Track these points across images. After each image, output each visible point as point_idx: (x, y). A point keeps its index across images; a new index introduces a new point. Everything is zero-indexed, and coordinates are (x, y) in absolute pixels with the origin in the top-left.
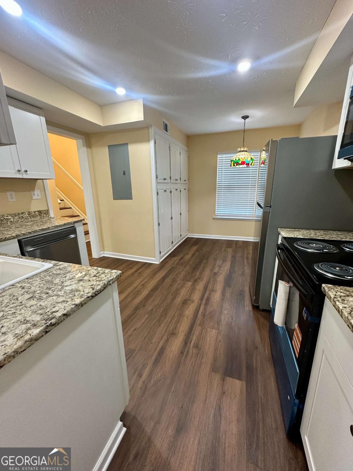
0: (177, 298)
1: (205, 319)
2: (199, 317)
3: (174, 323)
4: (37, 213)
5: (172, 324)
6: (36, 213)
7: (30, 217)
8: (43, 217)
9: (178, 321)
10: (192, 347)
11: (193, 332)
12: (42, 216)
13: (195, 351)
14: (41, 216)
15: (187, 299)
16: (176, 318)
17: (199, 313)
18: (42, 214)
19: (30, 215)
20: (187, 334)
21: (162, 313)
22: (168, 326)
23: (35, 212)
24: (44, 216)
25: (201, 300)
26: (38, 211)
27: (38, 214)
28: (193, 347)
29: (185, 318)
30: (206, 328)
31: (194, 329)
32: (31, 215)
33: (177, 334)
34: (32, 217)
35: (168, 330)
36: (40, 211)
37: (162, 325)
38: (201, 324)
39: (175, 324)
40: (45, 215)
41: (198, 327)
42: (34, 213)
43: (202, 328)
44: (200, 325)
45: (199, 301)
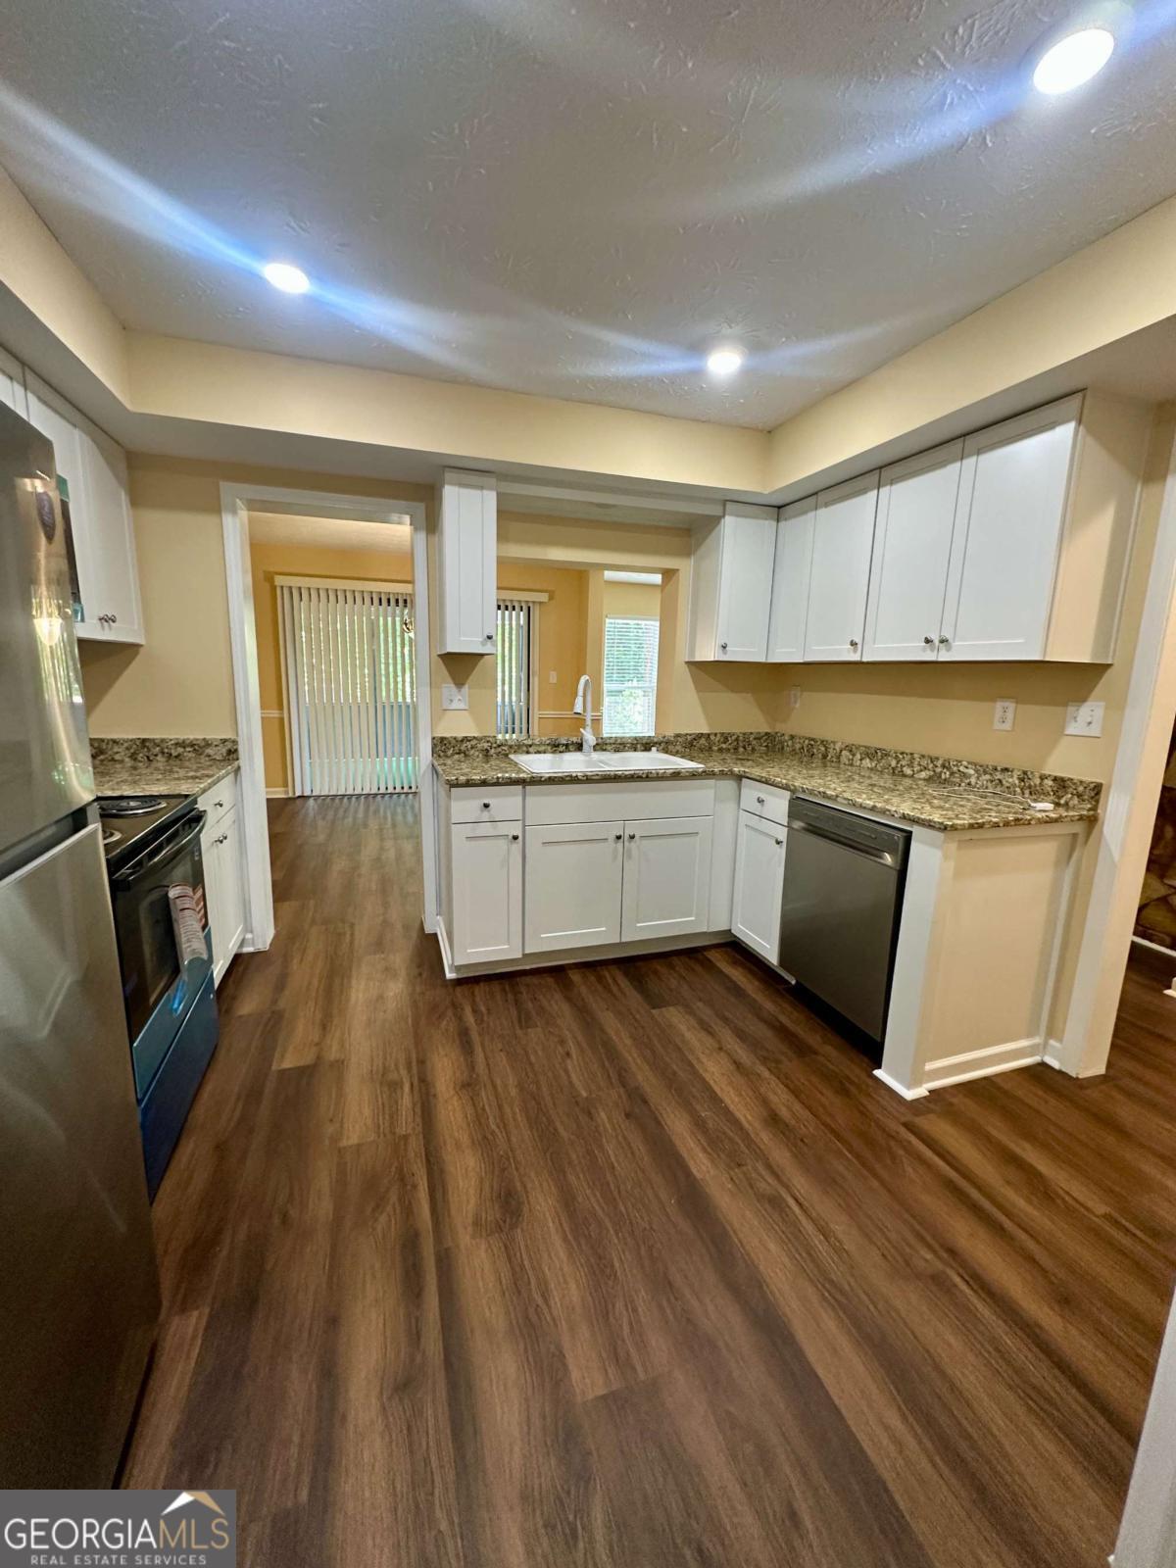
0: (555, 1208)
1: (396, 1164)
2: (420, 1165)
3: (487, 1107)
4: (1049, 782)
5: (490, 1105)
6: (1046, 781)
7: (1022, 789)
8: (1067, 804)
9: (479, 1119)
10: (404, 1080)
11: (418, 1110)
12: (1062, 802)
13: (393, 1076)
14: (1060, 798)
15: (513, 1227)
16: (494, 1127)
17: (425, 1178)
18: (1067, 793)
19: (1023, 784)
20: (431, 1098)
21: (550, 1122)
22: (497, 1097)
23: (1043, 778)
24: (1071, 804)
25: (447, 1250)
26: (1055, 779)
27: (1049, 789)
28: (402, 1079)
29: (465, 1139)
30: (382, 1136)
31: (419, 1120)
32: (1027, 784)
33: (457, 1089)
34: (1027, 792)
35: (489, 1086)
36: (1063, 780)
37: (514, 1092)
38: (402, 1143)
39: (483, 1109)
40: (1076, 801)
41: (409, 1131)
42: (1038, 781)
43: (394, 1133)
44: (406, 1138)
45: (450, 1244)
